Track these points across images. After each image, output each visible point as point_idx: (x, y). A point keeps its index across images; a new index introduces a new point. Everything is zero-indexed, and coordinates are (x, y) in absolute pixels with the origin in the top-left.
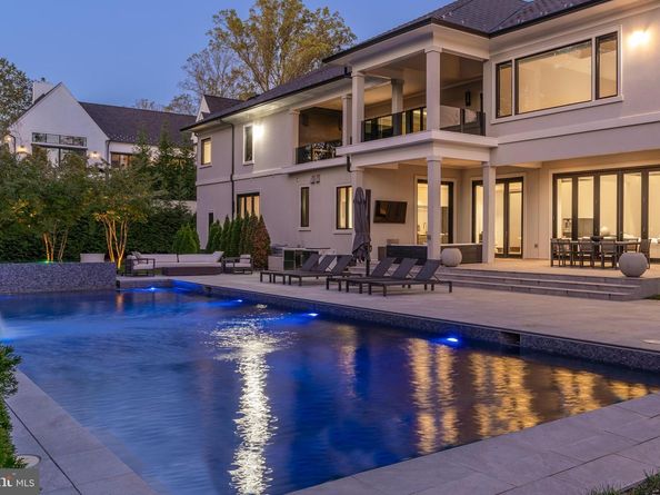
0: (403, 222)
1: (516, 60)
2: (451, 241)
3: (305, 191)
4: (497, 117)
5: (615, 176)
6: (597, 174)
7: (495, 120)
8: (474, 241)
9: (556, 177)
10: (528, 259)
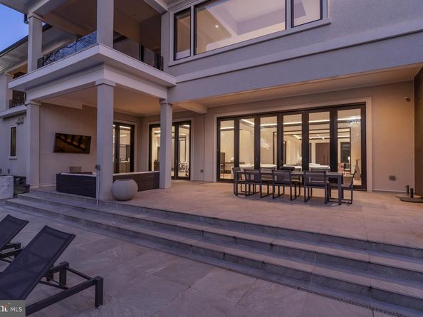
0: (89, 153)
1: (196, 6)
2: (132, 170)
3: (14, 130)
4: (175, 59)
5: (276, 117)
6: (257, 117)
7: (172, 62)
8: (150, 170)
9: (220, 120)
10: (194, 181)
